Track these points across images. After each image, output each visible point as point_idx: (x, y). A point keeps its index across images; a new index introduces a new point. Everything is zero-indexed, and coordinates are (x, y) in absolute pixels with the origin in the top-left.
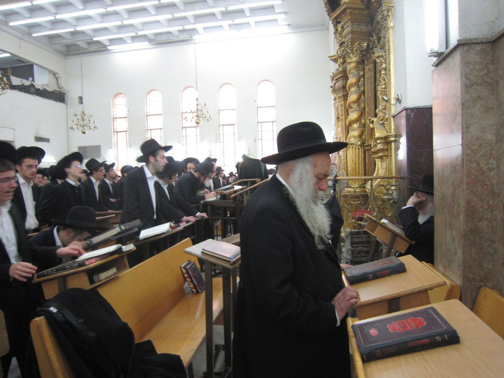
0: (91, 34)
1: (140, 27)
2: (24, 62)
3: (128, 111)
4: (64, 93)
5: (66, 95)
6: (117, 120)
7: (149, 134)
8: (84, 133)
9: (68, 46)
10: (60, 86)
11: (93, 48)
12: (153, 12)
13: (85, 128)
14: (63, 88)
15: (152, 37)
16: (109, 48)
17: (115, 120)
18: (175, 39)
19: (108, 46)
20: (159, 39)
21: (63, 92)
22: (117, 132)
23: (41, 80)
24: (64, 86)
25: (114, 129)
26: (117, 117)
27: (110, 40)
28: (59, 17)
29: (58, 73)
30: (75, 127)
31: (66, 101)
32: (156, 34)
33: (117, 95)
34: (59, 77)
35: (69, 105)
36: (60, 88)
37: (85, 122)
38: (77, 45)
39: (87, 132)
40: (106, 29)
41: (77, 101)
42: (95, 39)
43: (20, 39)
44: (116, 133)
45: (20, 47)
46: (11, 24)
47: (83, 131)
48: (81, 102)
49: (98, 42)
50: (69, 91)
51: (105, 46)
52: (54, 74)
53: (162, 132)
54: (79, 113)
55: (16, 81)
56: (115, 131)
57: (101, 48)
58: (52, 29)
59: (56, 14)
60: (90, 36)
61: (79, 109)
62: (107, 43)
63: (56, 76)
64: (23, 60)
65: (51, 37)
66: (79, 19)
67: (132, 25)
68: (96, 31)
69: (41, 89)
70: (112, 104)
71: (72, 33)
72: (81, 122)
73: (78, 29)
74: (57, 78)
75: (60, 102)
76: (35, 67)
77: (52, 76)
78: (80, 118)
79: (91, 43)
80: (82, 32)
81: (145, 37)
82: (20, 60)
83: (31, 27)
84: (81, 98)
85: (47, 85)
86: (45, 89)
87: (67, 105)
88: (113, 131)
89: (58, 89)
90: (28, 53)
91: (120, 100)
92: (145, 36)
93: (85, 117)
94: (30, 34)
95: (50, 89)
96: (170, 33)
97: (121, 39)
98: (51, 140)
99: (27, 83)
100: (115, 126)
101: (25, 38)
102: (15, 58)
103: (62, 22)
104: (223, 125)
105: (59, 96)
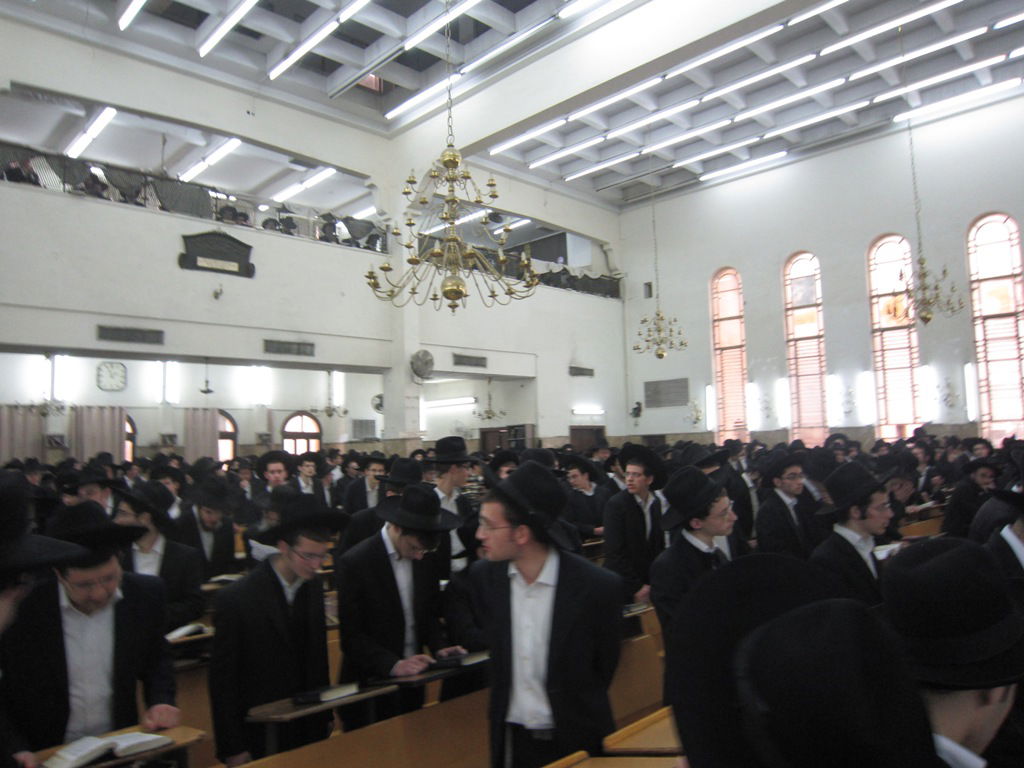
0: (669, 156)
1: (770, 121)
2: (552, 231)
3: (745, 303)
4: (619, 280)
5: (621, 283)
6: (722, 323)
7: (792, 349)
8: (660, 356)
9: (624, 189)
10: (611, 266)
11: (671, 184)
12: (801, 83)
13: (663, 346)
14: (616, 270)
15: (793, 139)
16: (702, 179)
17: (716, 324)
18: (849, 131)
19: (701, 175)
20: (810, 139)
21: (618, 277)
22: (723, 349)
23: (580, 259)
24: (618, 266)
25: (715, 344)
26: (721, 316)
27: (705, 162)
28: (611, 136)
29: (607, 243)
30: (643, 345)
31: (622, 295)
32: (803, 131)
33: (720, 272)
34: (610, 250)
35: (627, 302)
36: (611, 271)
37: (663, 335)
38: (642, 183)
39: (665, 354)
40: (698, 141)
41: (642, 290)
42: (676, 165)
43: (546, 190)
44: (718, 352)
45: (545, 204)
46: (532, 166)
47: (660, 352)
48: (649, 294)
49: (682, 170)
50: (626, 274)
51: (695, 176)
52: (601, 245)
53: (822, 345)
54: (651, 316)
55: (539, 267)
56: (717, 346)
57: (688, 181)
58: (599, 162)
59: (606, 131)
60: (667, 162)
61: (649, 308)
62: (698, 170)
63: (605, 248)
64: (551, 228)
65: (595, 178)
66: (647, 132)
67: (751, 122)
68: (677, 149)
69: (580, 277)
70: (710, 292)
71: (633, 163)
72: (655, 335)
73: (645, 151)
74: (605, 253)
75: (612, 296)
76: (569, 237)
77: (597, 250)
78: (652, 326)
79: (669, 174)
80: (653, 157)
81: (778, 143)
82: (546, 228)
83: (562, 164)
84: (649, 286)
85: (589, 268)
86: (585, 276)
87: (623, 302)
88: (712, 348)
89: (608, 274)
90: (557, 213)
91: (727, 281)
92: (779, 138)
93: (662, 324)
94: (562, 178)
95: (594, 275)
96: (836, 120)
97: (727, 155)
98: (596, 372)
99: (556, 268)
100: (717, 337)
101: (555, 187)
102: (538, 226)
103: (618, 143)
104: (986, 318)
105: (608, 287)
